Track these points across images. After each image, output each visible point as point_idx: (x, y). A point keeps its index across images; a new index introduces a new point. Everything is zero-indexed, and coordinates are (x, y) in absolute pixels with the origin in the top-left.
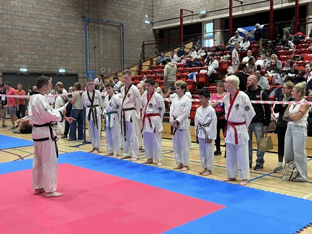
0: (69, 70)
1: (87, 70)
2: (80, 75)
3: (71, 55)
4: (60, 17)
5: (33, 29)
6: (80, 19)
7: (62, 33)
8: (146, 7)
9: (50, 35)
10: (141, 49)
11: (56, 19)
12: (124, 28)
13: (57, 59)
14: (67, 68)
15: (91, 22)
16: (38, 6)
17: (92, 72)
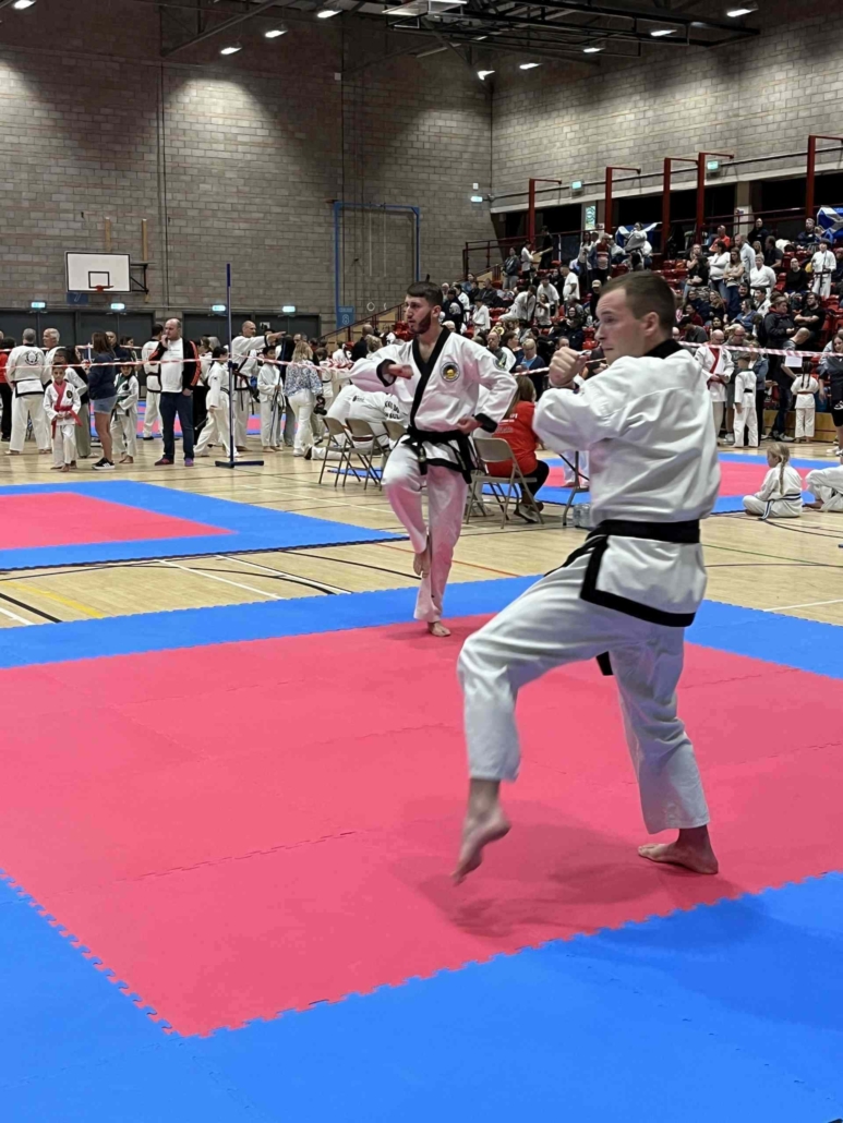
0: (302, 307)
1: (338, 308)
2: (324, 318)
3: (306, 278)
4: (287, 206)
5: (237, 233)
6: (327, 206)
7: (291, 235)
8: (476, 166)
9: (268, 242)
10: (461, 258)
11: (278, 210)
12: (421, 217)
13: (281, 286)
14: (299, 303)
15: (348, 209)
16: (247, 189)
17: (350, 310)
